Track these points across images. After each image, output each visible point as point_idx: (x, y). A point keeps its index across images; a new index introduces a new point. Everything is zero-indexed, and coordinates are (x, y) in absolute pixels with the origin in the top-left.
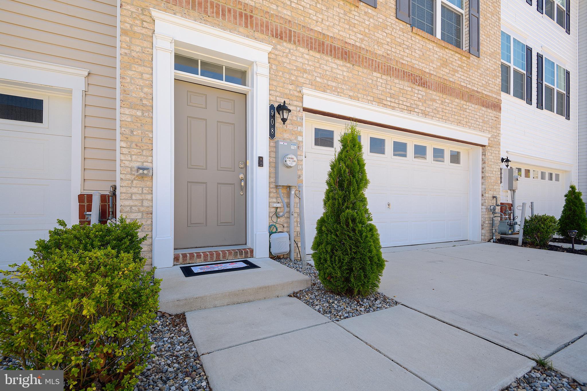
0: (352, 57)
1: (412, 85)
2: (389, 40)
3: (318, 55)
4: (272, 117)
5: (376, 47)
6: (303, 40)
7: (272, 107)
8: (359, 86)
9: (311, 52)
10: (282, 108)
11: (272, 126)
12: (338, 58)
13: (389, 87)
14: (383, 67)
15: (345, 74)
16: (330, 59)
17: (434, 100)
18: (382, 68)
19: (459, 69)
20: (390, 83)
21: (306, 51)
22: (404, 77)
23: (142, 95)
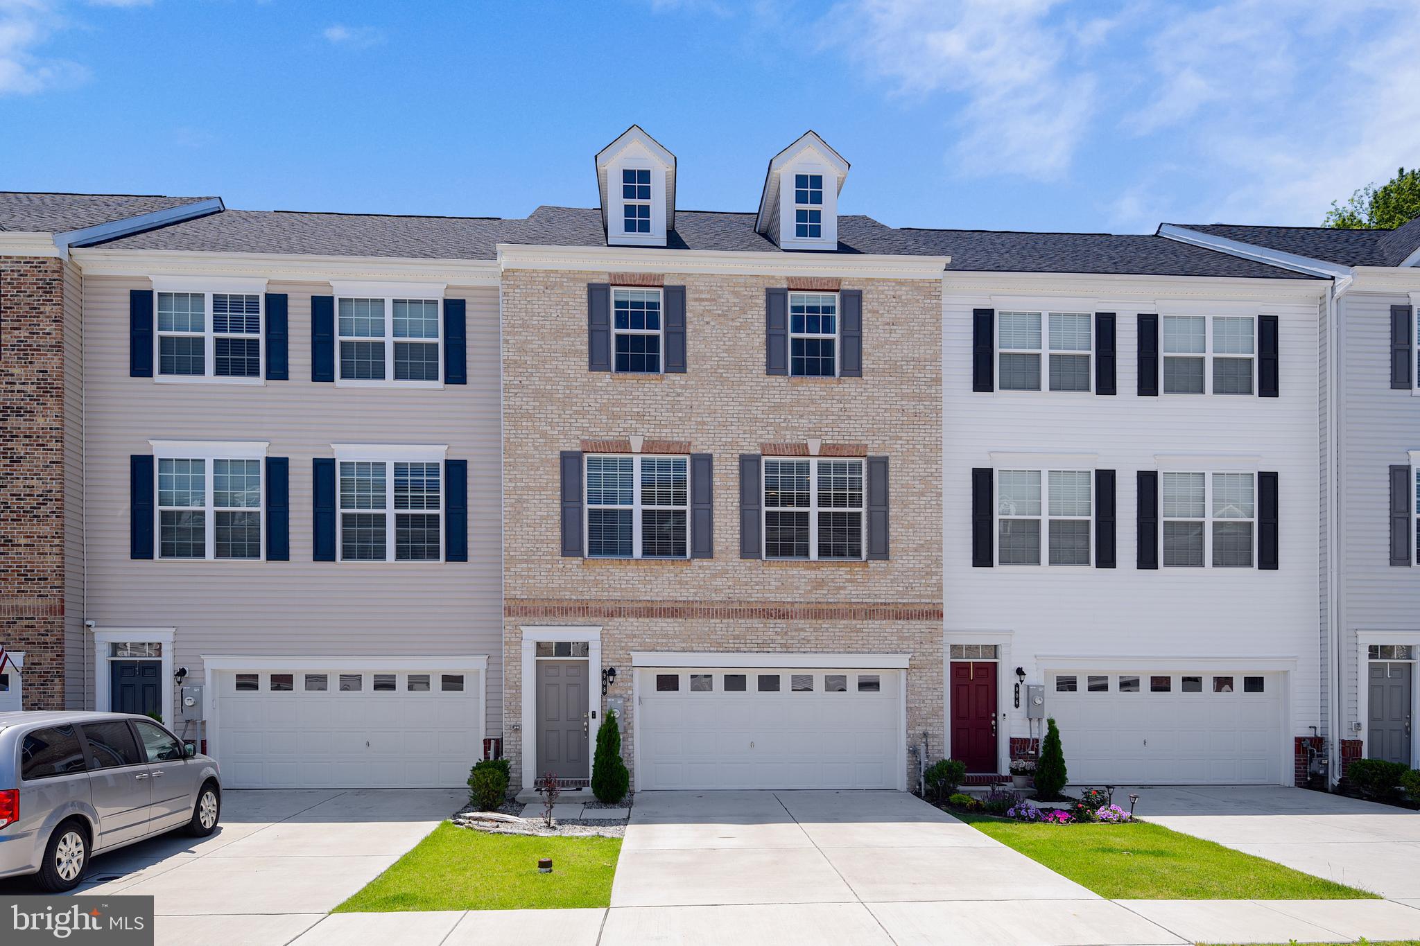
0: (684, 612)
1: (765, 621)
2: (731, 583)
3: (647, 620)
4: (604, 679)
5: (713, 595)
6: (632, 612)
7: (604, 671)
8: (692, 637)
9: (640, 619)
10: (612, 672)
11: (604, 686)
12: (668, 617)
13: (732, 629)
14: (723, 612)
15: (676, 629)
16: (659, 620)
17: (802, 630)
18: (721, 613)
19: (847, 584)
20: (733, 625)
21: (636, 620)
22: (752, 615)
23: (516, 679)
